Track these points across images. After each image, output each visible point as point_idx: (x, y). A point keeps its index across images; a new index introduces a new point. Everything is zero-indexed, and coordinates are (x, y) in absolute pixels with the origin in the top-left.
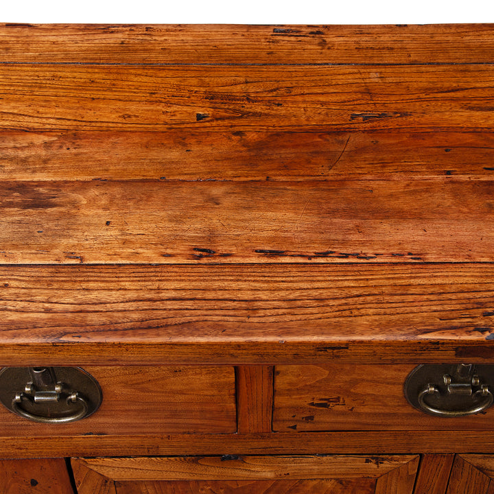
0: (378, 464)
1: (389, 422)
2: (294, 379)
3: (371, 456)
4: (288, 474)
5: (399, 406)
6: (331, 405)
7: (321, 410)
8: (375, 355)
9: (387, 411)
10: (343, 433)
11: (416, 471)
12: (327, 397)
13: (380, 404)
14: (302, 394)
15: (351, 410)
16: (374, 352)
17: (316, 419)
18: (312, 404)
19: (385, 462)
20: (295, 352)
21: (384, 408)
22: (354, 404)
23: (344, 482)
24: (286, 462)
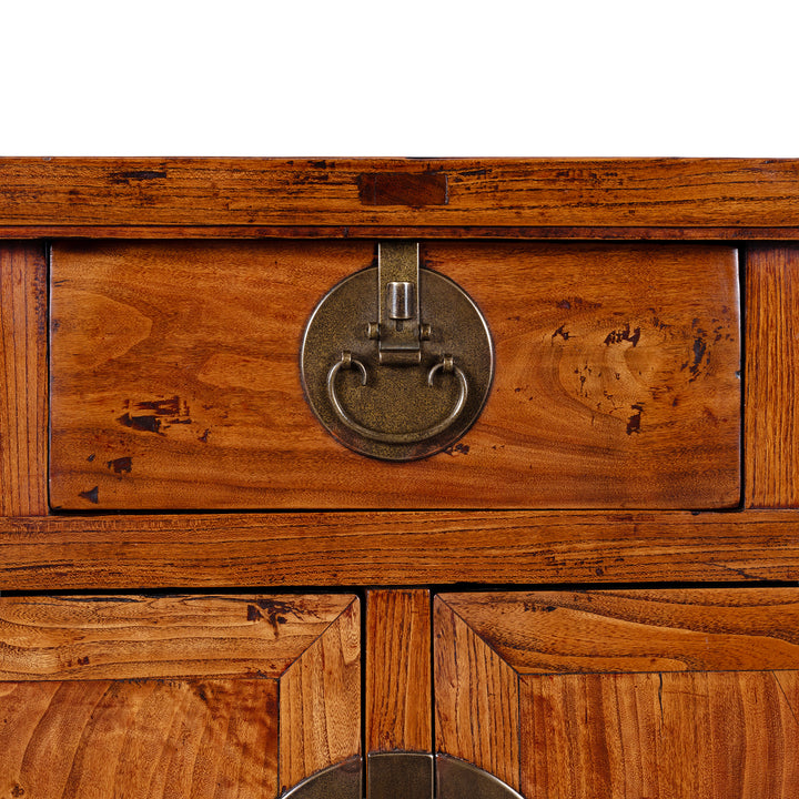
0: (275, 626)
1: (283, 478)
2: (88, 344)
3: (257, 597)
4: (86, 660)
5: (296, 426)
6: (164, 424)
7: (145, 440)
8: (216, 195)
9: (275, 443)
10: (195, 516)
11: (358, 650)
12: (154, 398)
13: (258, 418)
14: (103, 389)
15: (203, 439)
16: (214, 186)
17: (136, 468)
18: (125, 420)
19: (290, 617)
20: (70, 184)
21: (269, 433)
22: (208, 422)
23: (209, 695)
24: (79, 617)
